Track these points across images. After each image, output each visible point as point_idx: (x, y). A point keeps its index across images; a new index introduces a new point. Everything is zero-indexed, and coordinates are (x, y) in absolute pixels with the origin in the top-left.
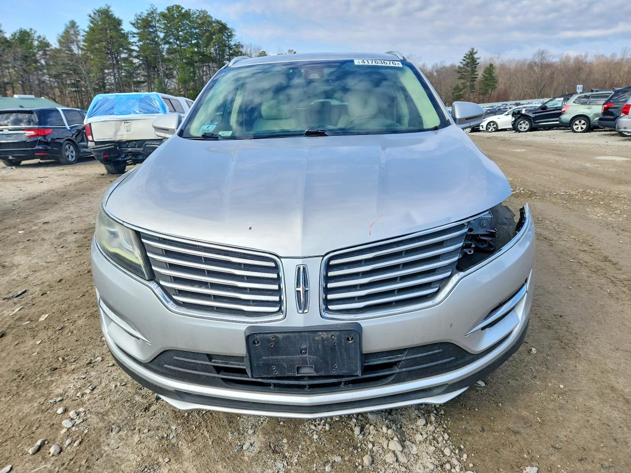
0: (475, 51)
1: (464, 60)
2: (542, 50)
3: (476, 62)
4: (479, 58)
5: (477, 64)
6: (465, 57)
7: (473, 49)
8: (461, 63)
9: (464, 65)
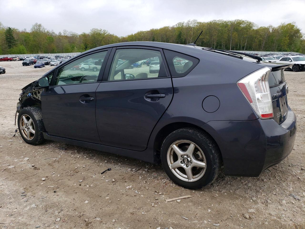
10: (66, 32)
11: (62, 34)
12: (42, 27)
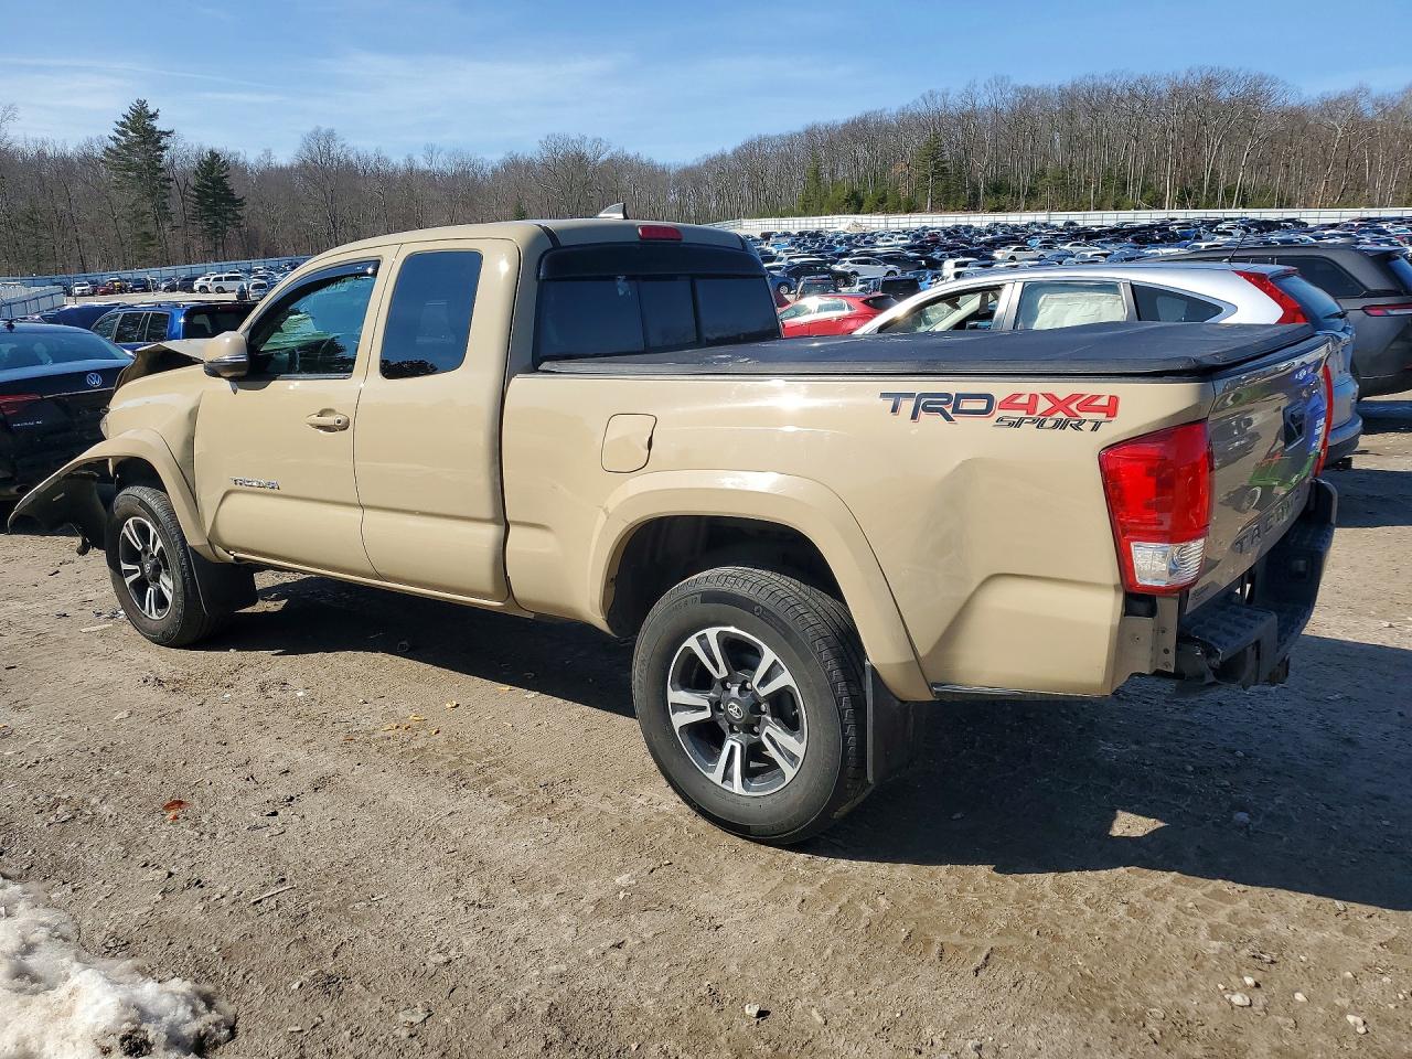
0: (151, 110)
1: (124, 134)
2: (323, 131)
3: (158, 141)
4: (167, 134)
5: (162, 149)
6: (123, 124)
7: (142, 104)
8: (115, 139)
9: (125, 147)
10: (435, 152)
11: (421, 164)
12: (339, 143)
